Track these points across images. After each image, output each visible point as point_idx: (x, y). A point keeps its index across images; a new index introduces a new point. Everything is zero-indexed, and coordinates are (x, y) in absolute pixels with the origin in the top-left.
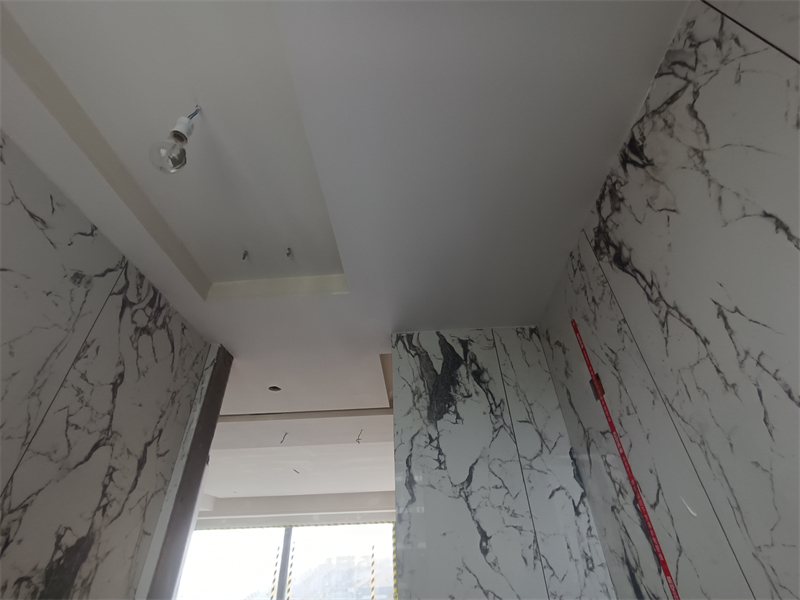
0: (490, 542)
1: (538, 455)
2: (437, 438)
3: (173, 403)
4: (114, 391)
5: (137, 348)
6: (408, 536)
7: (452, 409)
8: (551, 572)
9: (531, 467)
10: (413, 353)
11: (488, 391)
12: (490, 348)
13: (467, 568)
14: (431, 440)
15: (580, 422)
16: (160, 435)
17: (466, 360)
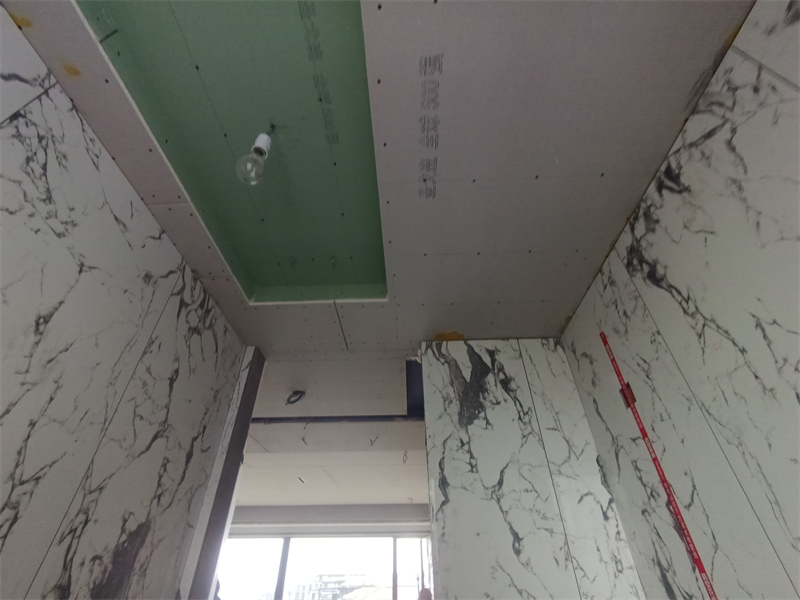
0: (522, 543)
1: (566, 461)
2: (469, 443)
3: (215, 401)
4: (171, 385)
5: (189, 347)
6: (443, 534)
7: (482, 415)
8: (582, 573)
9: (560, 472)
10: (443, 360)
11: (515, 399)
12: (516, 359)
13: (500, 567)
14: (463, 444)
15: (608, 429)
16: (204, 432)
17: (494, 369)
